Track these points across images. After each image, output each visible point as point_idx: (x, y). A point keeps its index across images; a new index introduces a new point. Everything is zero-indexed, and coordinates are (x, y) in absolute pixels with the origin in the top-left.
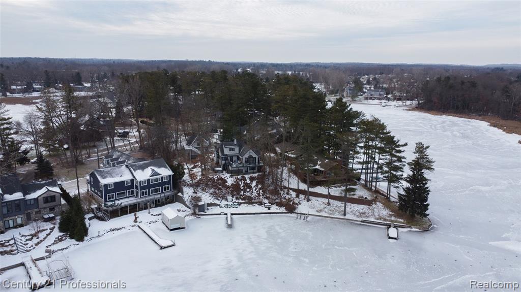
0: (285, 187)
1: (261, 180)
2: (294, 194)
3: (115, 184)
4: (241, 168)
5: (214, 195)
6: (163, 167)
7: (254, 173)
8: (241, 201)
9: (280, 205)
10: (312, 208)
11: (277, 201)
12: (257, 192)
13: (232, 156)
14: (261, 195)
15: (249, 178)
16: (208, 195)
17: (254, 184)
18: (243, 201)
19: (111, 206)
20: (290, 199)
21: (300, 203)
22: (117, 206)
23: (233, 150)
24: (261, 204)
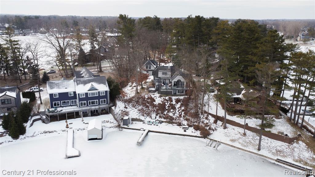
0: (206, 112)
1: (185, 103)
2: (212, 119)
3: (59, 94)
4: (170, 90)
5: (142, 111)
6: (102, 84)
7: (181, 95)
8: (163, 120)
9: (197, 128)
10: (227, 136)
11: (196, 124)
12: (179, 113)
13: (165, 79)
14: (182, 116)
15: (175, 99)
16: (136, 110)
17: (178, 105)
18: (165, 120)
19: (52, 112)
20: (207, 123)
21: (216, 129)
22: (57, 112)
23: (166, 74)
24: (180, 124)
